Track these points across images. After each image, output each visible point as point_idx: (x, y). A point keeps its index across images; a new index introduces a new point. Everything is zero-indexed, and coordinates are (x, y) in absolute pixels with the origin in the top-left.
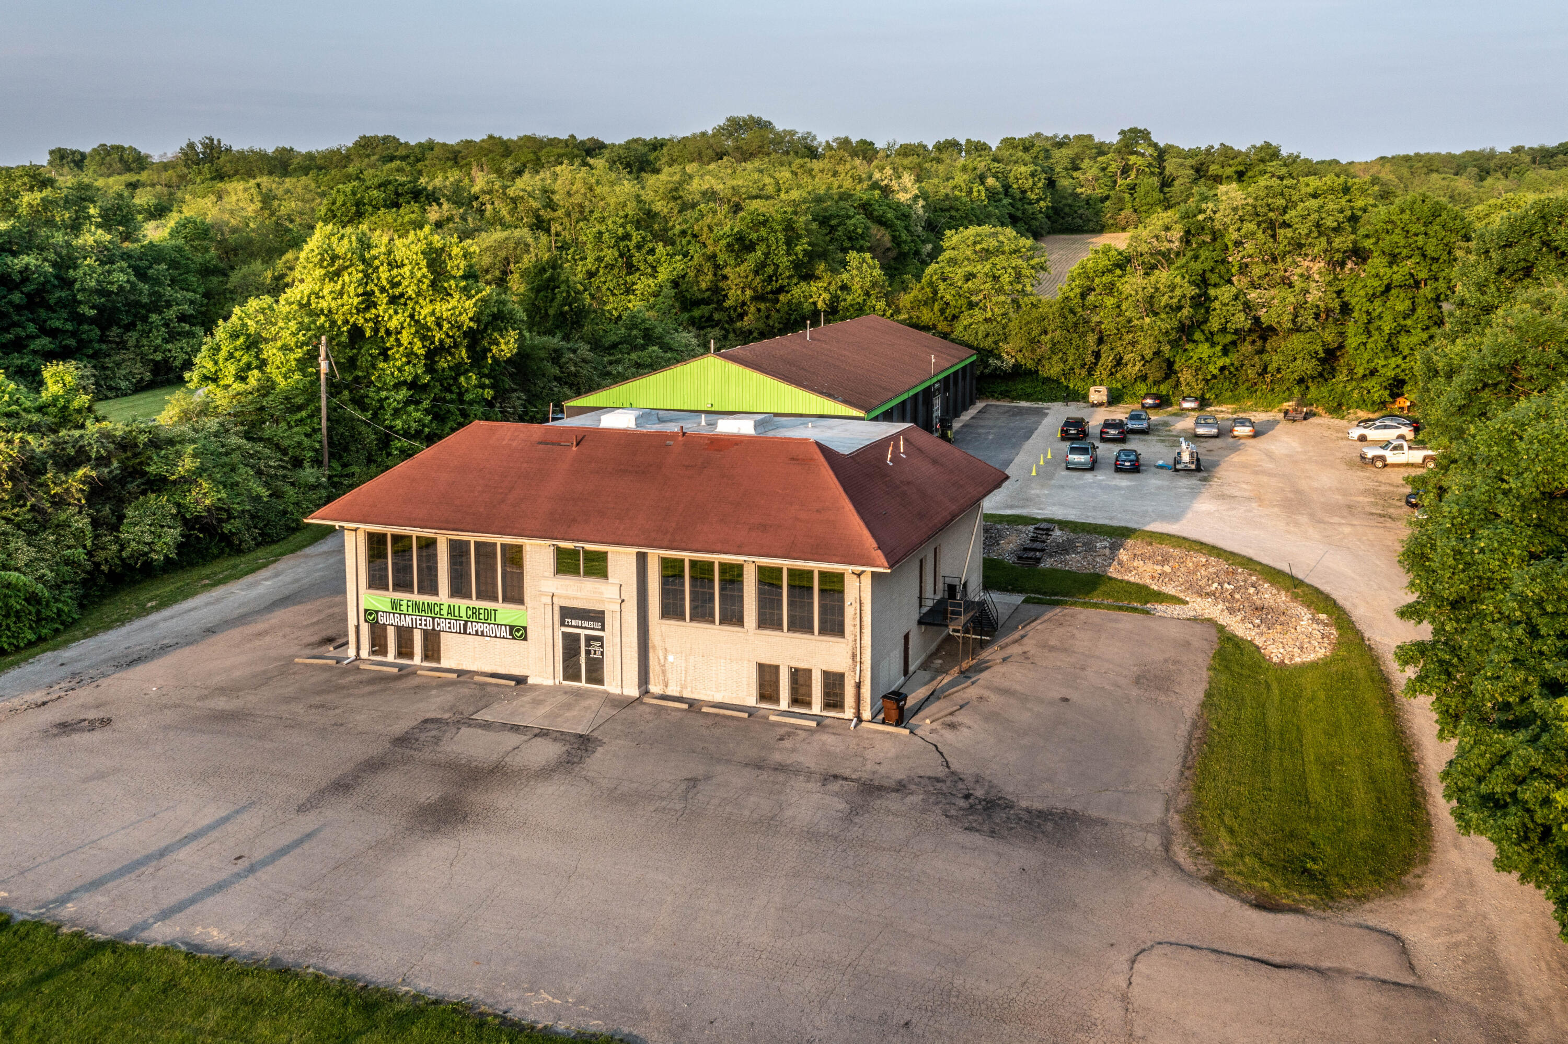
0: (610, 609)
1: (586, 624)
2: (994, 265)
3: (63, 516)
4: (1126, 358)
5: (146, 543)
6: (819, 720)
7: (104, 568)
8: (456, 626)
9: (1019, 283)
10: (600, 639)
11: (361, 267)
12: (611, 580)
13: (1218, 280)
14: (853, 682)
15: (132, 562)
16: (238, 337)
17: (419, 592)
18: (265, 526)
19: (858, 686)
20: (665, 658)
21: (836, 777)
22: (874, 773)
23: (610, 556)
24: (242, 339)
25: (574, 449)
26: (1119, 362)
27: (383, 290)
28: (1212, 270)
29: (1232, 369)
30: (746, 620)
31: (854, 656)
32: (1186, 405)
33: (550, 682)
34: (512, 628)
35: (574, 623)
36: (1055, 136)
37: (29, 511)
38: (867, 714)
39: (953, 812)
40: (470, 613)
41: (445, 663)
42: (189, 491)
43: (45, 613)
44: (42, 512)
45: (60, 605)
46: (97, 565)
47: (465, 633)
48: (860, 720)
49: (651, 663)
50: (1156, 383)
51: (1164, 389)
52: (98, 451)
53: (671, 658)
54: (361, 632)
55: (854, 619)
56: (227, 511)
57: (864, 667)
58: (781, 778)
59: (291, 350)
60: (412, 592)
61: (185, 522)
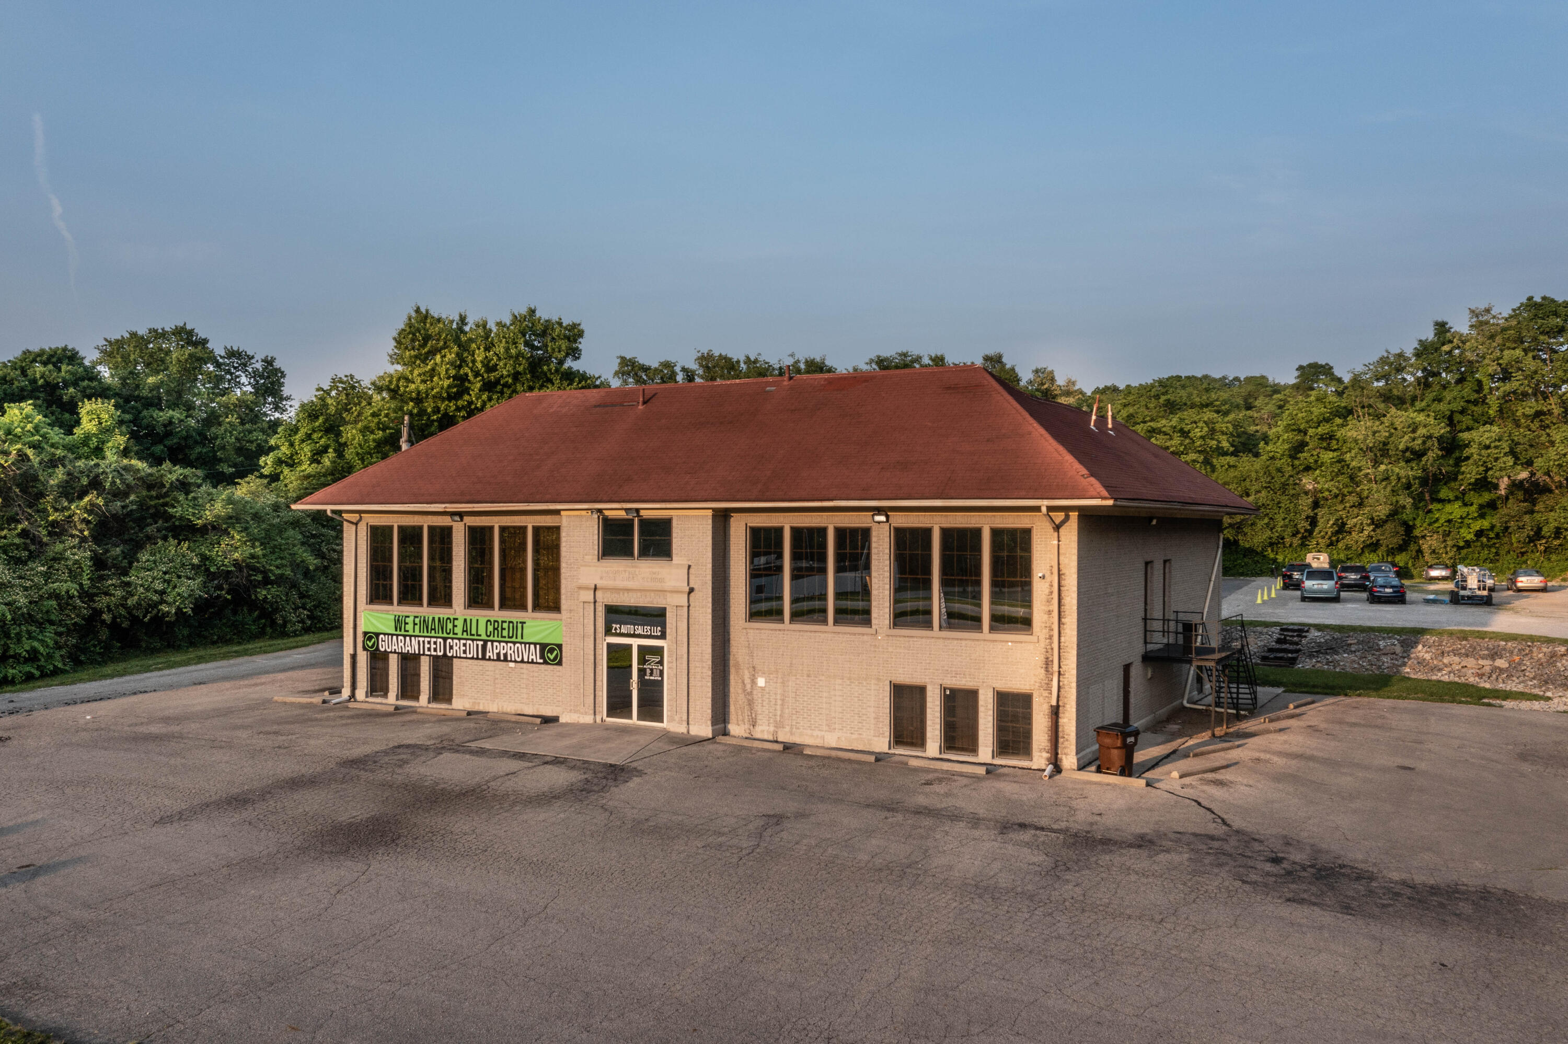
0: (673, 603)
1: (640, 630)
2: (1182, 420)
3: (59, 547)
4: (1350, 523)
5: (156, 592)
6: (991, 770)
7: (106, 617)
8: (473, 648)
9: (1212, 439)
10: (658, 651)
11: (456, 349)
12: (674, 562)
13: (1470, 423)
14: (1046, 709)
15: (139, 614)
16: (317, 418)
17: (430, 604)
18: (316, 607)
19: (1055, 712)
20: (753, 682)
21: (1023, 826)
22: (1092, 824)
23: (675, 523)
24: (321, 419)
25: (640, 407)
26: (1341, 528)
27: (477, 374)
28: (1463, 412)
29: (1492, 535)
30: (874, 614)
31: (1048, 663)
32: (1434, 573)
33: (588, 719)
34: (543, 646)
35: (624, 629)
36: (1224, 378)
37: (19, 535)
38: (1069, 760)
39: (1253, 877)
40: (490, 628)
41: (461, 702)
42: (219, 543)
43: (14, 649)
44: (35, 540)
45: (36, 644)
46: (97, 613)
47: (484, 658)
48: (1058, 769)
49: (732, 689)
50: (1391, 552)
51: (1401, 559)
52: (113, 483)
53: (761, 682)
54: (358, 665)
55: (1049, 601)
56: (265, 572)
57: (1064, 681)
58: (927, 822)
59: (372, 432)
60: (421, 605)
61: (210, 576)
